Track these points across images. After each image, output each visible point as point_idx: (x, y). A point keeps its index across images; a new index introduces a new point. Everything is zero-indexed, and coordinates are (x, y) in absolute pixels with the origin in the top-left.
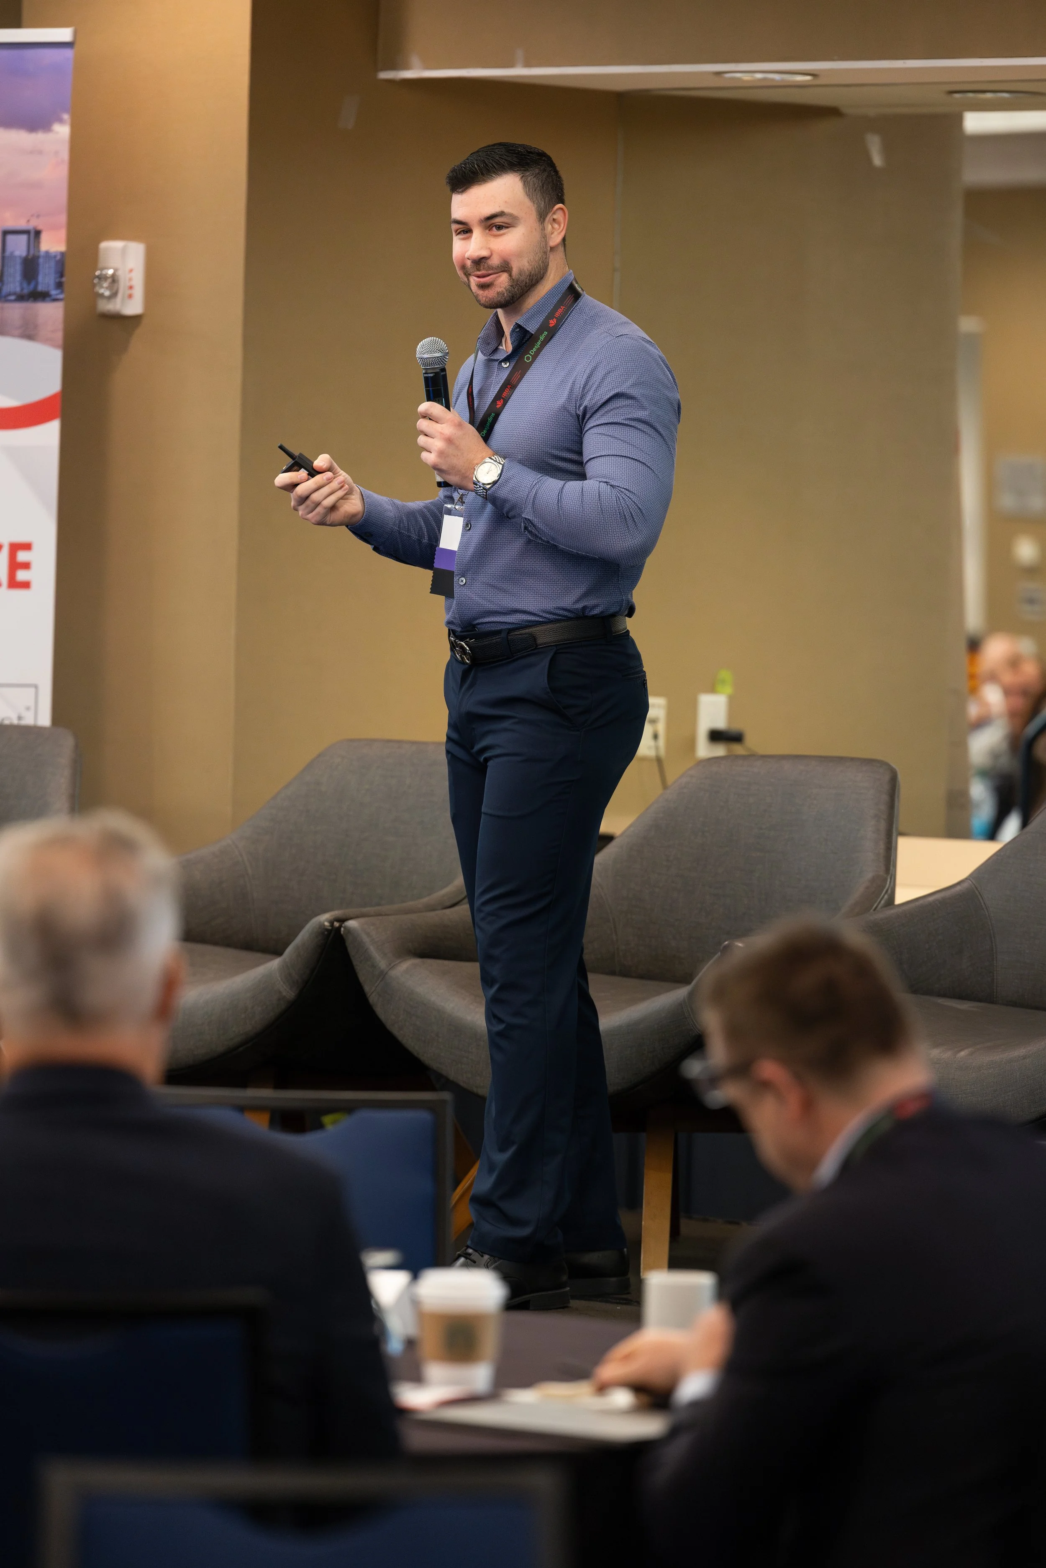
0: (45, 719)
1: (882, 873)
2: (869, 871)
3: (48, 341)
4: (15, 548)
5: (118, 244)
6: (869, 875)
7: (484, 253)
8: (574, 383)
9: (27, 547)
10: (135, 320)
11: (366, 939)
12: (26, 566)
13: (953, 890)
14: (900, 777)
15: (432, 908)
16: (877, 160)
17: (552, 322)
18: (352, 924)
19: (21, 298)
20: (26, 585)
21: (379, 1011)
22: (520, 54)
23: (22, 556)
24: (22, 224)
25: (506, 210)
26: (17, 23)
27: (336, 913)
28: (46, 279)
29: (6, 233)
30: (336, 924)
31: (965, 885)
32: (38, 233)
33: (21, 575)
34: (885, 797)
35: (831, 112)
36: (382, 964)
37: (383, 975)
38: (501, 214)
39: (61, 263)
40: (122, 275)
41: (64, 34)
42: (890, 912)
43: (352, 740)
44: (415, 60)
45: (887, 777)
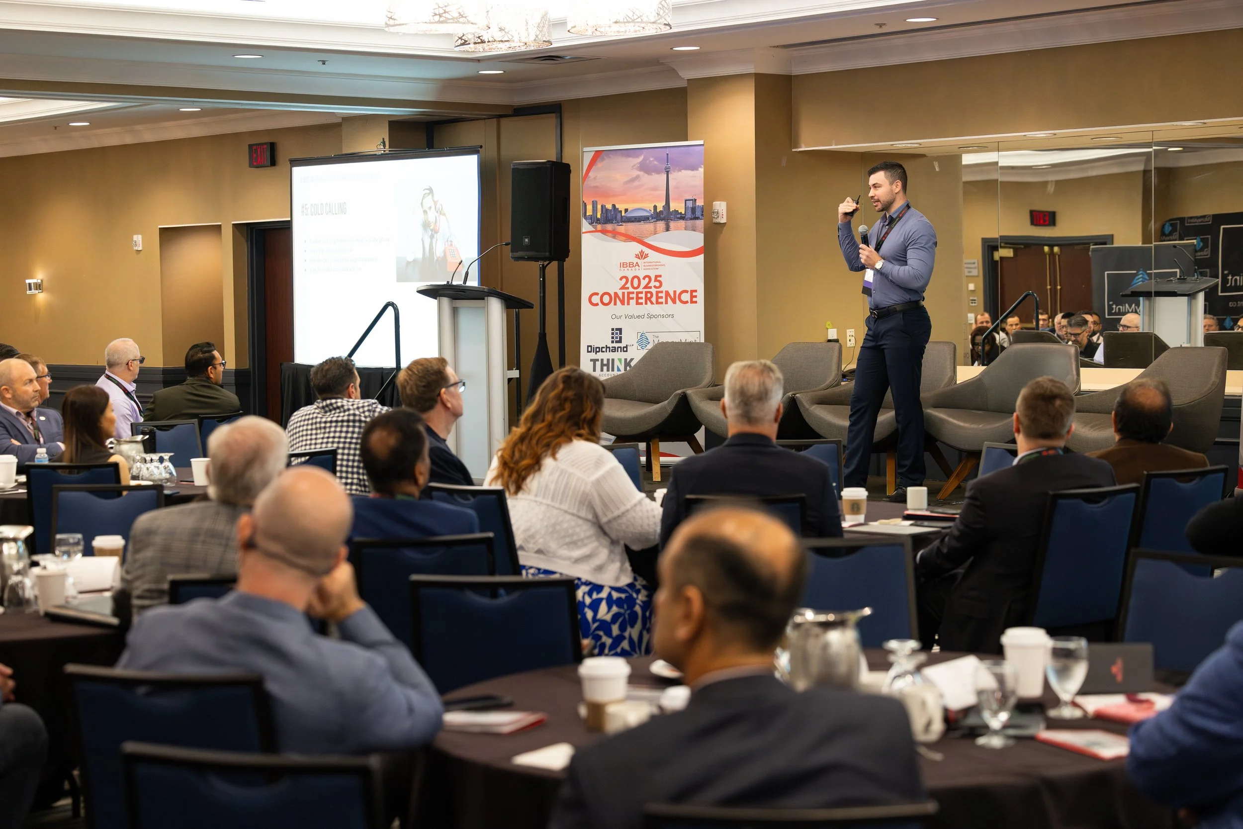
0: (703, 341)
1: (953, 375)
2: (949, 374)
3: (700, 231)
4: (692, 291)
5: (718, 203)
6: (949, 375)
7: (874, 195)
8: (905, 235)
9: (696, 291)
10: (725, 224)
11: (802, 400)
12: (696, 297)
13: (974, 379)
14: (957, 347)
15: (821, 390)
16: (937, 169)
17: (901, 215)
18: (797, 395)
19: (691, 219)
20: (696, 302)
21: (807, 420)
22: (834, 142)
23: (694, 294)
24: (691, 198)
25: (878, 183)
26: (687, 140)
27: (794, 392)
28: (698, 214)
29: (686, 200)
30: (793, 396)
31: (978, 377)
32: (695, 200)
33: (694, 299)
34: (952, 353)
35: (923, 156)
36: (807, 406)
37: (807, 410)
38: (876, 184)
39: (702, 208)
40: (720, 212)
41: (701, 142)
42: (955, 386)
43: (794, 343)
44: (803, 145)
45: (953, 347)
